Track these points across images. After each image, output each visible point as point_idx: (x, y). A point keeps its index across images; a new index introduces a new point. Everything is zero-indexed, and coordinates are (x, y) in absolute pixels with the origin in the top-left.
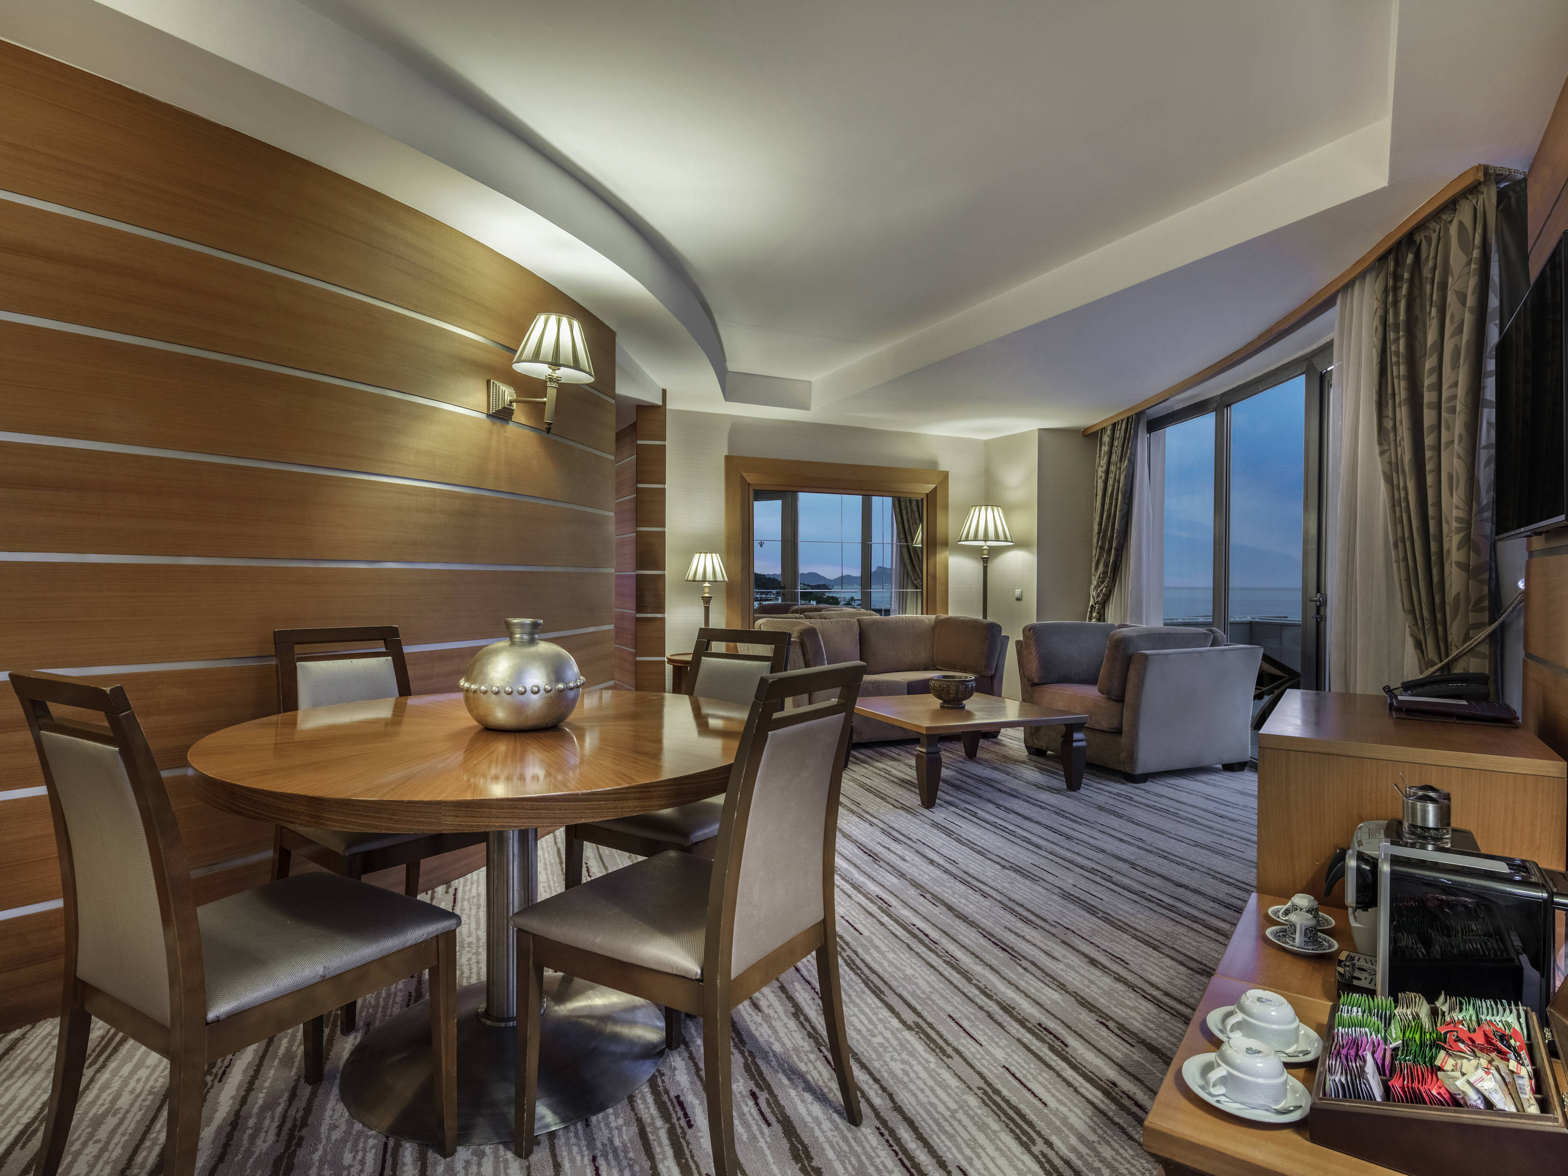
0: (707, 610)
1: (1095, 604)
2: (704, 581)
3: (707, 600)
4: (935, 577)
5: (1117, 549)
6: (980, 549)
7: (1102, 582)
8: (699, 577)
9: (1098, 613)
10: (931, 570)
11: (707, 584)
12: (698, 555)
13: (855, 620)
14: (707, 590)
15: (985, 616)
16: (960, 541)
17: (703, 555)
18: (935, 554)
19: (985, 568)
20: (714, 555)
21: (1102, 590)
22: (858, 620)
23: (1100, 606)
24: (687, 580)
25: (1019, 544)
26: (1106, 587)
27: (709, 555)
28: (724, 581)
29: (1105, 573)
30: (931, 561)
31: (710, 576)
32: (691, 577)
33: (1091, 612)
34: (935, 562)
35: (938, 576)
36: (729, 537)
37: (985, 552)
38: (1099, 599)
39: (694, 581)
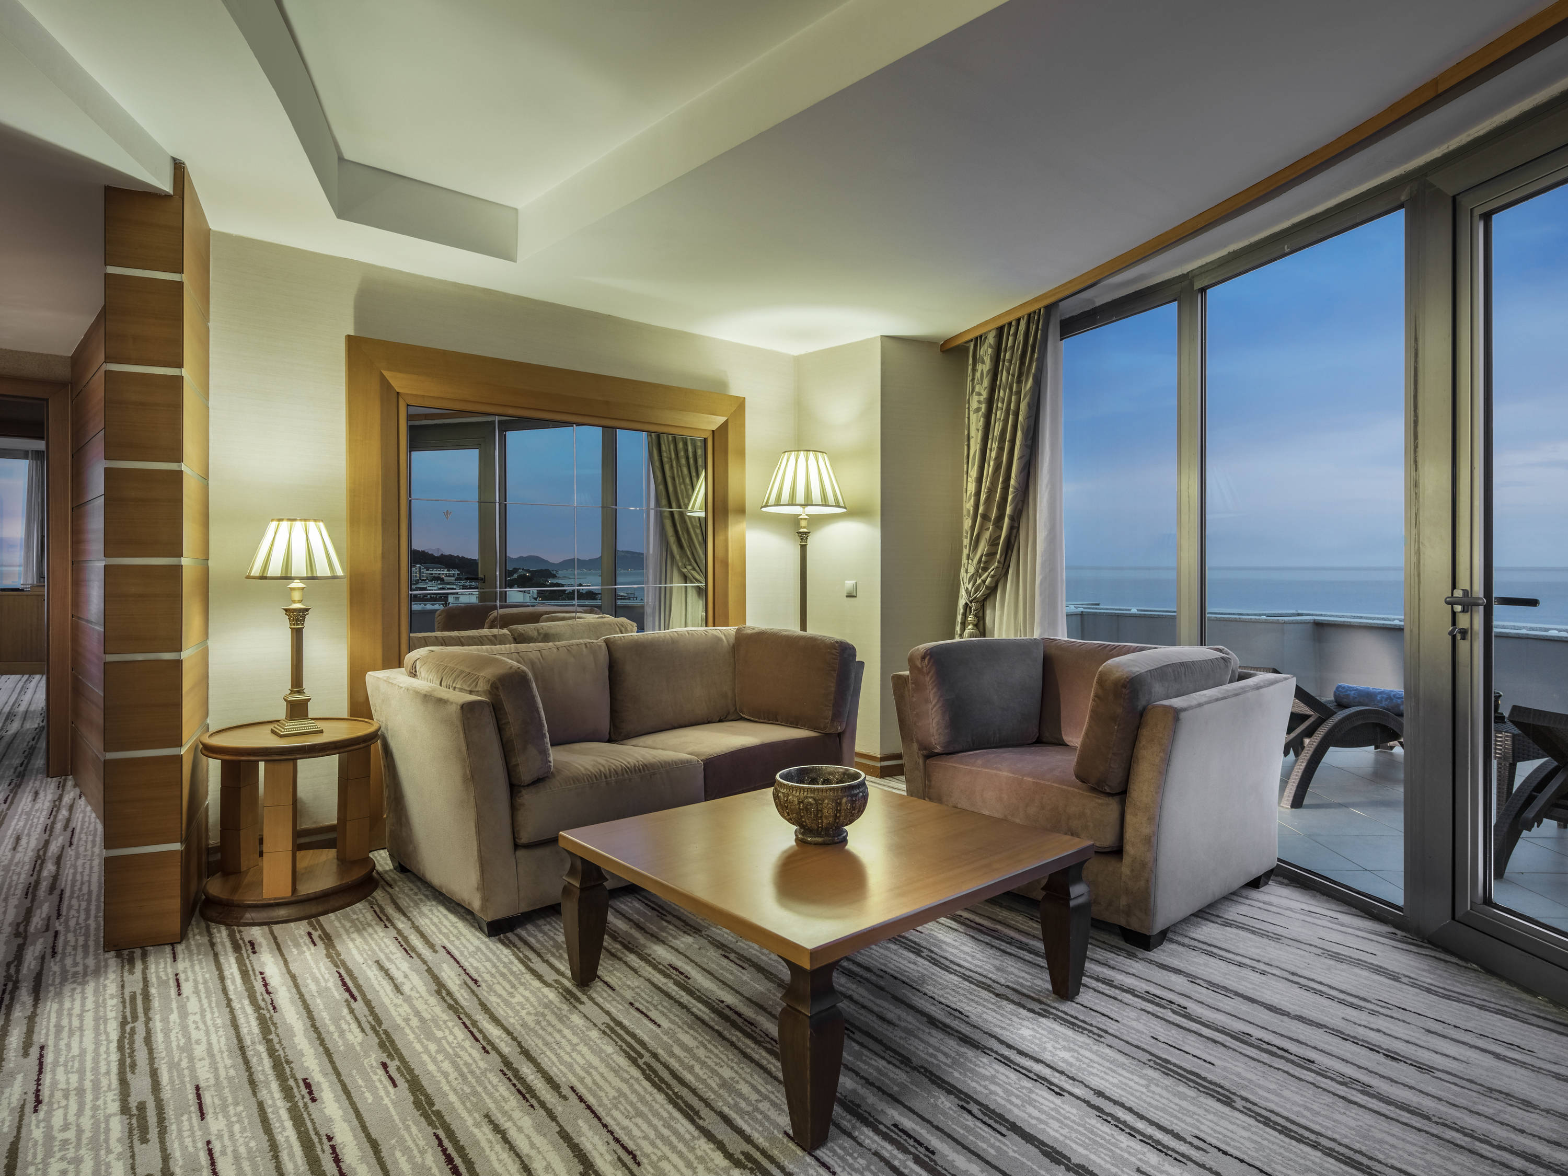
0: (297, 636)
1: (971, 602)
2: (287, 578)
3: (297, 617)
4: (725, 564)
5: (1012, 518)
6: (796, 520)
7: (985, 569)
8: (275, 569)
9: (975, 616)
10: (719, 553)
11: (297, 584)
12: (274, 524)
13: (600, 641)
14: (297, 596)
15: (803, 627)
16: (766, 506)
17: (285, 525)
18: (726, 527)
19: (803, 549)
20: (311, 524)
21: (984, 581)
22: (607, 642)
23: (979, 605)
24: (248, 577)
25: (855, 512)
26: (993, 576)
27: (299, 525)
28: (334, 577)
29: (991, 555)
30: (720, 539)
31: (299, 567)
32: (256, 571)
33: (965, 615)
34: (726, 540)
35: (730, 561)
36: (355, 494)
37: (803, 523)
38: (979, 595)
39: (263, 578)
